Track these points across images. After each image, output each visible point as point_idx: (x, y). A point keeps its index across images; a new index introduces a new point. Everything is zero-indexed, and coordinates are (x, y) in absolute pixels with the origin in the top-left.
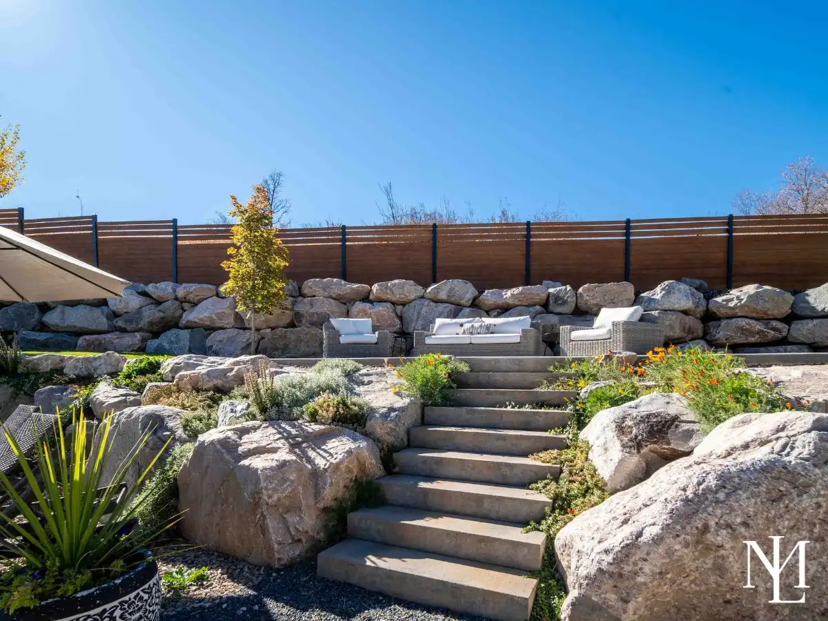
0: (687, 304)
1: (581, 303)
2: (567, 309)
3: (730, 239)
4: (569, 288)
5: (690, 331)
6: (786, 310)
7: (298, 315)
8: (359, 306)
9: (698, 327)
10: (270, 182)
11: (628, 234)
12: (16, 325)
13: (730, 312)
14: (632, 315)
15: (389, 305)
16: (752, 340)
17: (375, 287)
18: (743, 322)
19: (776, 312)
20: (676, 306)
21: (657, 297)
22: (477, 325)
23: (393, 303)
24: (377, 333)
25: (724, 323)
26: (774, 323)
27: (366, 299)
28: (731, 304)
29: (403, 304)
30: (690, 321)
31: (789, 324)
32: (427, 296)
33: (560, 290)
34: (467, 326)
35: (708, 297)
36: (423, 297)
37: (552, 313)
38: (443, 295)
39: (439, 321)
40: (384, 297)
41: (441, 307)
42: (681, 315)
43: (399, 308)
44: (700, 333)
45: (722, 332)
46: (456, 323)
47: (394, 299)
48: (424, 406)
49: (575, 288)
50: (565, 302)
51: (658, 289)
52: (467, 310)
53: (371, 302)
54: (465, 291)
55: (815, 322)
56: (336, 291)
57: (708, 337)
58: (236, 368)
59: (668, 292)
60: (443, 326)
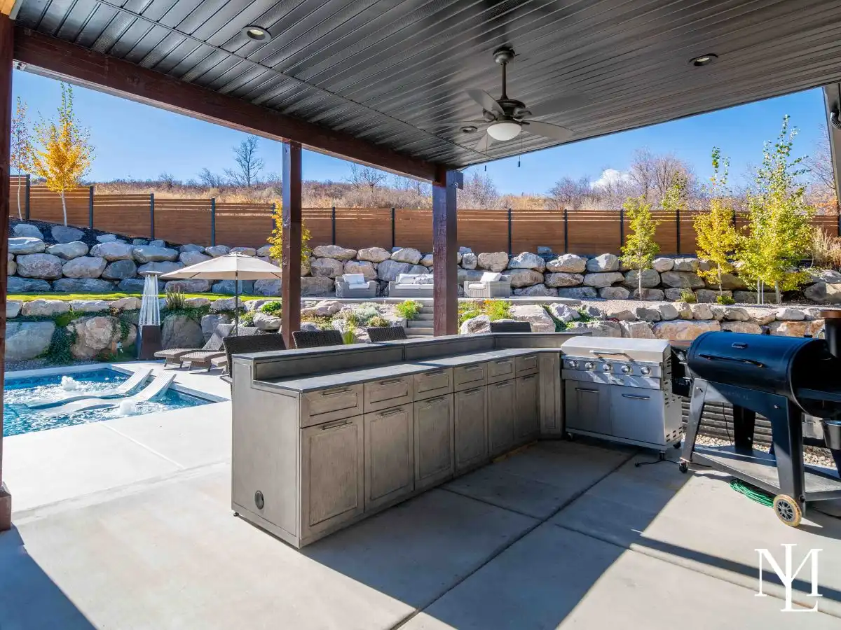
0: (534, 265)
1: (480, 264)
2: (473, 266)
3: (566, 222)
4: (473, 254)
5: (536, 279)
6: (582, 269)
7: (314, 269)
8: (351, 264)
9: (541, 277)
10: (248, 144)
11: (510, 218)
12: (122, 275)
13: (556, 270)
14: (496, 277)
15: (369, 263)
16: (566, 284)
17: (361, 252)
18: (561, 275)
19: (577, 270)
20: (528, 267)
21: (519, 261)
22: (423, 279)
23: (372, 262)
24: (368, 283)
25: (553, 275)
26: (576, 276)
27: (354, 259)
28: (556, 265)
29: (379, 263)
30: (535, 274)
31: (584, 276)
32: (392, 258)
33: (469, 256)
34: (418, 279)
35: (546, 261)
36: (390, 259)
37: (464, 269)
38: (402, 258)
39: (402, 275)
40: (366, 258)
41: (401, 265)
42: (531, 271)
43: (376, 265)
44: (542, 280)
45: (553, 280)
46: (411, 277)
47: (372, 259)
48: (407, 320)
49: (476, 255)
50: (471, 263)
51: (520, 256)
52: (416, 267)
53: (358, 261)
54: (415, 255)
55: (596, 275)
56: (336, 254)
57: (546, 283)
58: (330, 307)
59: (525, 258)
60: (404, 278)
